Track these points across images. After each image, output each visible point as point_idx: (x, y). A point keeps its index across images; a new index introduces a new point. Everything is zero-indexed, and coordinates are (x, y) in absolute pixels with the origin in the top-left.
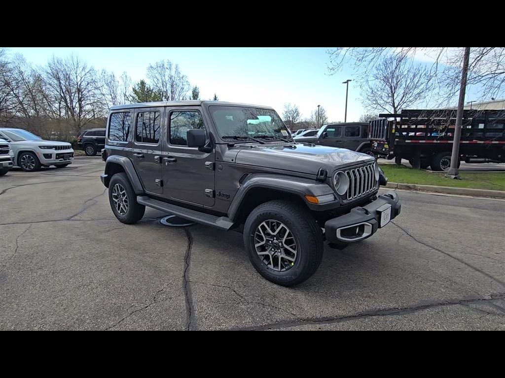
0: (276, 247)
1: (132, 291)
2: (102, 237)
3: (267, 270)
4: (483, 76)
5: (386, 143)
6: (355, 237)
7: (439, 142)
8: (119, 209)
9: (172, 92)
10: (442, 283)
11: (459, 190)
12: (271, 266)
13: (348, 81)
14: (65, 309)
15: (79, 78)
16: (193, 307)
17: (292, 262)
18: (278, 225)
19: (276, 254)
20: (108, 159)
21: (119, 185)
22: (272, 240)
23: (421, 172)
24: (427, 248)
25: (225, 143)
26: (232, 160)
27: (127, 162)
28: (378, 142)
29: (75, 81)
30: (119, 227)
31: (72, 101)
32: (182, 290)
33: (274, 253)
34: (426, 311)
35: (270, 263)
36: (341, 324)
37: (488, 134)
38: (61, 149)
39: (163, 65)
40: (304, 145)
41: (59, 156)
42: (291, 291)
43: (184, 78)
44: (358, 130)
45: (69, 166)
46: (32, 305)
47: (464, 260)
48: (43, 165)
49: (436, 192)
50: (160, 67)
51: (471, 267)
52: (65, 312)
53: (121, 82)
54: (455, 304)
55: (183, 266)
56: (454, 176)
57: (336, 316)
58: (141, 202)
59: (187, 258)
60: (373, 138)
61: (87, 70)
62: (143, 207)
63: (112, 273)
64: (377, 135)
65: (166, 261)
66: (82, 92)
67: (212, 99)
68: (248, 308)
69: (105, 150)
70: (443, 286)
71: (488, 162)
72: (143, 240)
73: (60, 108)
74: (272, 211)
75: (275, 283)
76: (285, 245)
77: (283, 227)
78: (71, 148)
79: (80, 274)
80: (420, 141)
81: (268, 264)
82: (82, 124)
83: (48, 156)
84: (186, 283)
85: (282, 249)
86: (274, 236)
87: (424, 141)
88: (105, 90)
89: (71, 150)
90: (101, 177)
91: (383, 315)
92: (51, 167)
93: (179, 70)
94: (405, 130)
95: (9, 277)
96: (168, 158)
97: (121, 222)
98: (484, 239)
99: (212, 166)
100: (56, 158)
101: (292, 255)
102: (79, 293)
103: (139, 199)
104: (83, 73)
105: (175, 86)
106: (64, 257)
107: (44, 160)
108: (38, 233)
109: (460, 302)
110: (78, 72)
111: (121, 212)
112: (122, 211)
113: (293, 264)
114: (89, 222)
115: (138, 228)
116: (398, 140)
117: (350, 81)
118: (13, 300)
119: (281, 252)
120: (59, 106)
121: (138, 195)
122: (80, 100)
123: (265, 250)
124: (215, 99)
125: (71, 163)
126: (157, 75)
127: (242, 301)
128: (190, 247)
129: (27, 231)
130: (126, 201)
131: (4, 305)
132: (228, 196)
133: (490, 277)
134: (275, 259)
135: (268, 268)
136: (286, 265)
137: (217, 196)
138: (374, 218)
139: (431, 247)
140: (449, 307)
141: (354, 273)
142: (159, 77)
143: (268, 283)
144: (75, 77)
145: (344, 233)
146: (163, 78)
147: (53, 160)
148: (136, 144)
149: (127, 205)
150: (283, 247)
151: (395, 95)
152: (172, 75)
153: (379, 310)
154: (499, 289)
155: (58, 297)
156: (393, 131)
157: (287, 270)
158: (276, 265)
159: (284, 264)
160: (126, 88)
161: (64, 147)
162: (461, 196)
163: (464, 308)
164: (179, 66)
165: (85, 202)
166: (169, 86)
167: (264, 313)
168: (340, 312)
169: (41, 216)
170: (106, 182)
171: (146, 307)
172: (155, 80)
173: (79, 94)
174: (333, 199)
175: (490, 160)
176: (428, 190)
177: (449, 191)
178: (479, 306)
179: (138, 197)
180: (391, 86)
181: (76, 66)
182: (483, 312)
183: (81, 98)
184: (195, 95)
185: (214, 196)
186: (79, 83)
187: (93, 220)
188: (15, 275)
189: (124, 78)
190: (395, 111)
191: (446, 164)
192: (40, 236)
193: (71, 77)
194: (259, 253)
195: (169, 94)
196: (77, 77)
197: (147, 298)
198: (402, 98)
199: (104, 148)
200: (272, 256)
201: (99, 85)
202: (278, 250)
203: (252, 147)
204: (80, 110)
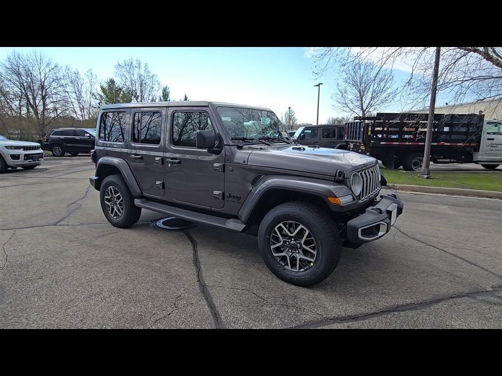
0: (294, 248)
1: (149, 298)
2: (97, 242)
3: (283, 270)
4: (450, 83)
5: (362, 144)
6: (372, 236)
7: (410, 143)
8: (112, 213)
9: (141, 92)
10: (446, 277)
11: (435, 189)
12: (289, 267)
13: (319, 84)
14: (81, 321)
15: (43, 75)
16: (218, 311)
17: (312, 262)
18: (297, 226)
19: (294, 254)
20: (100, 160)
21: (113, 188)
22: (289, 241)
23: (395, 172)
24: (422, 244)
25: (234, 144)
26: (244, 162)
27: (123, 163)
28: (354, 144)
29: (38, 77)
30: (114, 231)
31: (34, 99)
32: (201, 294)
33: (292, 254)
34: (440, 304)
35: (287, 264)
36: (367, 321)
37: (454, 137)
38: (30, 149)
39: (132, 63)
40: (309, 147)
41: (27, 157)
42: (310, 291)
43: (154, 78)
44: (334, 132)
45: (37, 167)
46: (44, 319)
47: (458, 254)
48: (9, 166)
49: (414, 191)
50: (128, 65)
51: (467, 261)
52: (83, 324)
53: (86, 80)
54: (464, 296)
55: (194, 270)
56: (427, 176)
57: (360, 314)
58: (139, 205)
59: (196, 262)
60: (349, 140)
61: (52, 66)
62: (139, 209)
63: (122, 280)
64: (353, 137)
65: (175, 265)
66: (46, 90)
67: (183, 99)
68: (273, 310)
69: (95, 152)
70: (448, 280)
71: (453, 162)
72: (144, 244)
73: (20, 106)
74: (290, 212)
75: (292, 284)
76: (304, 246)
77: (302, 228)
78: (40, 149)
79: (87, 283)
80: (394, 143)
81: (285, 266)
82: (46, 123)
83: (15, 157)
84: (203, 287)
85: (300, 250)
86: (292, 237)
87: (397, 143)
88: (70, 89)
89: (40, 151)
90: (91, 180)
91: (403, 310)
92: (18, 168)
93: (149, 69)
94: (379, 132)
95: (7, 288)
96: (171, 159)
97: (114, 226)
98: (469, 234)
99: (222, 167)
100: (25, 159)
101: (312, 256)
102: (92, 302)
103: (137, 202)
104: (48, 70)
105: (144, 85)
106: (63, 265)
107: (10, 161)
108: (27, 240)
109: (467, 295)
110: (42, 68)
111: (114, 216)
112: (116, 214)
113: (312, 264)
114: (79, 227)
115: (134, 231)
116: (373, 142)
117: (322, 84)
118: (20, 314)
119: (299, 252)
120: (20, 103)
121: (136, 198)
122: (44, 98)
123: (282, 252)
124: (186, 100)
125: (40, 165)
126: (125, 74)
127: (265, 303)
128: (195, 251)
129: (13, 238)
130: (120, 204)
131: (11, 319)
132: (239, 198)
133: (485, 269)
134: (293, 259)
135: (284, 269)
136: (304, 266)
137: (226, 199)
138: (387, 218)
139: (426, 244)
140: (459, 300)
141: (363, 270)
142: (128, 76)
143: (285, 284)
144: (38, 73)
145: (364, 233)
146: (132, 76)
147: (21, 161)
148: (133, 145)
149: (122, 209)
150: (301, 247)
151: (364, 99)
152: (142, 73)
153: (398, 306)
154: (496, 282)
155: (69, 308)
156: (369, 133)
157: (305, 270)
158: (293, 265)
159: (303, 265)
160: (91, 86)
161: (33, 147)
162: (437, 195)
163: (473, 301)
164: (149, 65)
165: (68, 206)
166: (138, 85)
167: (290, 314)
168: (362, 310)
169: (23, 221)
170: (97, 184)
171: (169, 314)
172: (123, 78)
173: (42, 91)
174: (352, 200)
175: (455, 160)
176: (406, 189)
177: (426, 190)
178: (485, 298)
179: (135, 199)
180: (360, 90)
181: (39, 61)
182: (489, 303)
183: (46, 95)
184: (166, 95)
185: (223, 198)
186: (43, 80)
187: (82, 224)
188: (15, 287)
189: (90, 75)
190: (364, 114)
191: (418, 165)
192: (29, 244)
193: (34, 73)
194: (275, 255)
195: (139, 93)
196: (40, 73)
197: (168, 305)
198: (370, 102)
199: (94, 149)
200: (289, 257)
201: (63, 82)
202: (296, 251)
203: (261, 149)
204: (44, 108)
